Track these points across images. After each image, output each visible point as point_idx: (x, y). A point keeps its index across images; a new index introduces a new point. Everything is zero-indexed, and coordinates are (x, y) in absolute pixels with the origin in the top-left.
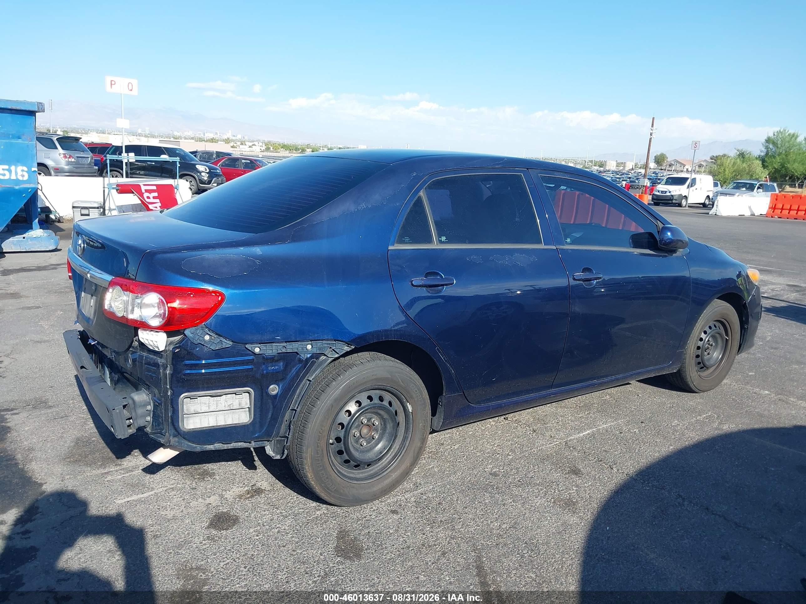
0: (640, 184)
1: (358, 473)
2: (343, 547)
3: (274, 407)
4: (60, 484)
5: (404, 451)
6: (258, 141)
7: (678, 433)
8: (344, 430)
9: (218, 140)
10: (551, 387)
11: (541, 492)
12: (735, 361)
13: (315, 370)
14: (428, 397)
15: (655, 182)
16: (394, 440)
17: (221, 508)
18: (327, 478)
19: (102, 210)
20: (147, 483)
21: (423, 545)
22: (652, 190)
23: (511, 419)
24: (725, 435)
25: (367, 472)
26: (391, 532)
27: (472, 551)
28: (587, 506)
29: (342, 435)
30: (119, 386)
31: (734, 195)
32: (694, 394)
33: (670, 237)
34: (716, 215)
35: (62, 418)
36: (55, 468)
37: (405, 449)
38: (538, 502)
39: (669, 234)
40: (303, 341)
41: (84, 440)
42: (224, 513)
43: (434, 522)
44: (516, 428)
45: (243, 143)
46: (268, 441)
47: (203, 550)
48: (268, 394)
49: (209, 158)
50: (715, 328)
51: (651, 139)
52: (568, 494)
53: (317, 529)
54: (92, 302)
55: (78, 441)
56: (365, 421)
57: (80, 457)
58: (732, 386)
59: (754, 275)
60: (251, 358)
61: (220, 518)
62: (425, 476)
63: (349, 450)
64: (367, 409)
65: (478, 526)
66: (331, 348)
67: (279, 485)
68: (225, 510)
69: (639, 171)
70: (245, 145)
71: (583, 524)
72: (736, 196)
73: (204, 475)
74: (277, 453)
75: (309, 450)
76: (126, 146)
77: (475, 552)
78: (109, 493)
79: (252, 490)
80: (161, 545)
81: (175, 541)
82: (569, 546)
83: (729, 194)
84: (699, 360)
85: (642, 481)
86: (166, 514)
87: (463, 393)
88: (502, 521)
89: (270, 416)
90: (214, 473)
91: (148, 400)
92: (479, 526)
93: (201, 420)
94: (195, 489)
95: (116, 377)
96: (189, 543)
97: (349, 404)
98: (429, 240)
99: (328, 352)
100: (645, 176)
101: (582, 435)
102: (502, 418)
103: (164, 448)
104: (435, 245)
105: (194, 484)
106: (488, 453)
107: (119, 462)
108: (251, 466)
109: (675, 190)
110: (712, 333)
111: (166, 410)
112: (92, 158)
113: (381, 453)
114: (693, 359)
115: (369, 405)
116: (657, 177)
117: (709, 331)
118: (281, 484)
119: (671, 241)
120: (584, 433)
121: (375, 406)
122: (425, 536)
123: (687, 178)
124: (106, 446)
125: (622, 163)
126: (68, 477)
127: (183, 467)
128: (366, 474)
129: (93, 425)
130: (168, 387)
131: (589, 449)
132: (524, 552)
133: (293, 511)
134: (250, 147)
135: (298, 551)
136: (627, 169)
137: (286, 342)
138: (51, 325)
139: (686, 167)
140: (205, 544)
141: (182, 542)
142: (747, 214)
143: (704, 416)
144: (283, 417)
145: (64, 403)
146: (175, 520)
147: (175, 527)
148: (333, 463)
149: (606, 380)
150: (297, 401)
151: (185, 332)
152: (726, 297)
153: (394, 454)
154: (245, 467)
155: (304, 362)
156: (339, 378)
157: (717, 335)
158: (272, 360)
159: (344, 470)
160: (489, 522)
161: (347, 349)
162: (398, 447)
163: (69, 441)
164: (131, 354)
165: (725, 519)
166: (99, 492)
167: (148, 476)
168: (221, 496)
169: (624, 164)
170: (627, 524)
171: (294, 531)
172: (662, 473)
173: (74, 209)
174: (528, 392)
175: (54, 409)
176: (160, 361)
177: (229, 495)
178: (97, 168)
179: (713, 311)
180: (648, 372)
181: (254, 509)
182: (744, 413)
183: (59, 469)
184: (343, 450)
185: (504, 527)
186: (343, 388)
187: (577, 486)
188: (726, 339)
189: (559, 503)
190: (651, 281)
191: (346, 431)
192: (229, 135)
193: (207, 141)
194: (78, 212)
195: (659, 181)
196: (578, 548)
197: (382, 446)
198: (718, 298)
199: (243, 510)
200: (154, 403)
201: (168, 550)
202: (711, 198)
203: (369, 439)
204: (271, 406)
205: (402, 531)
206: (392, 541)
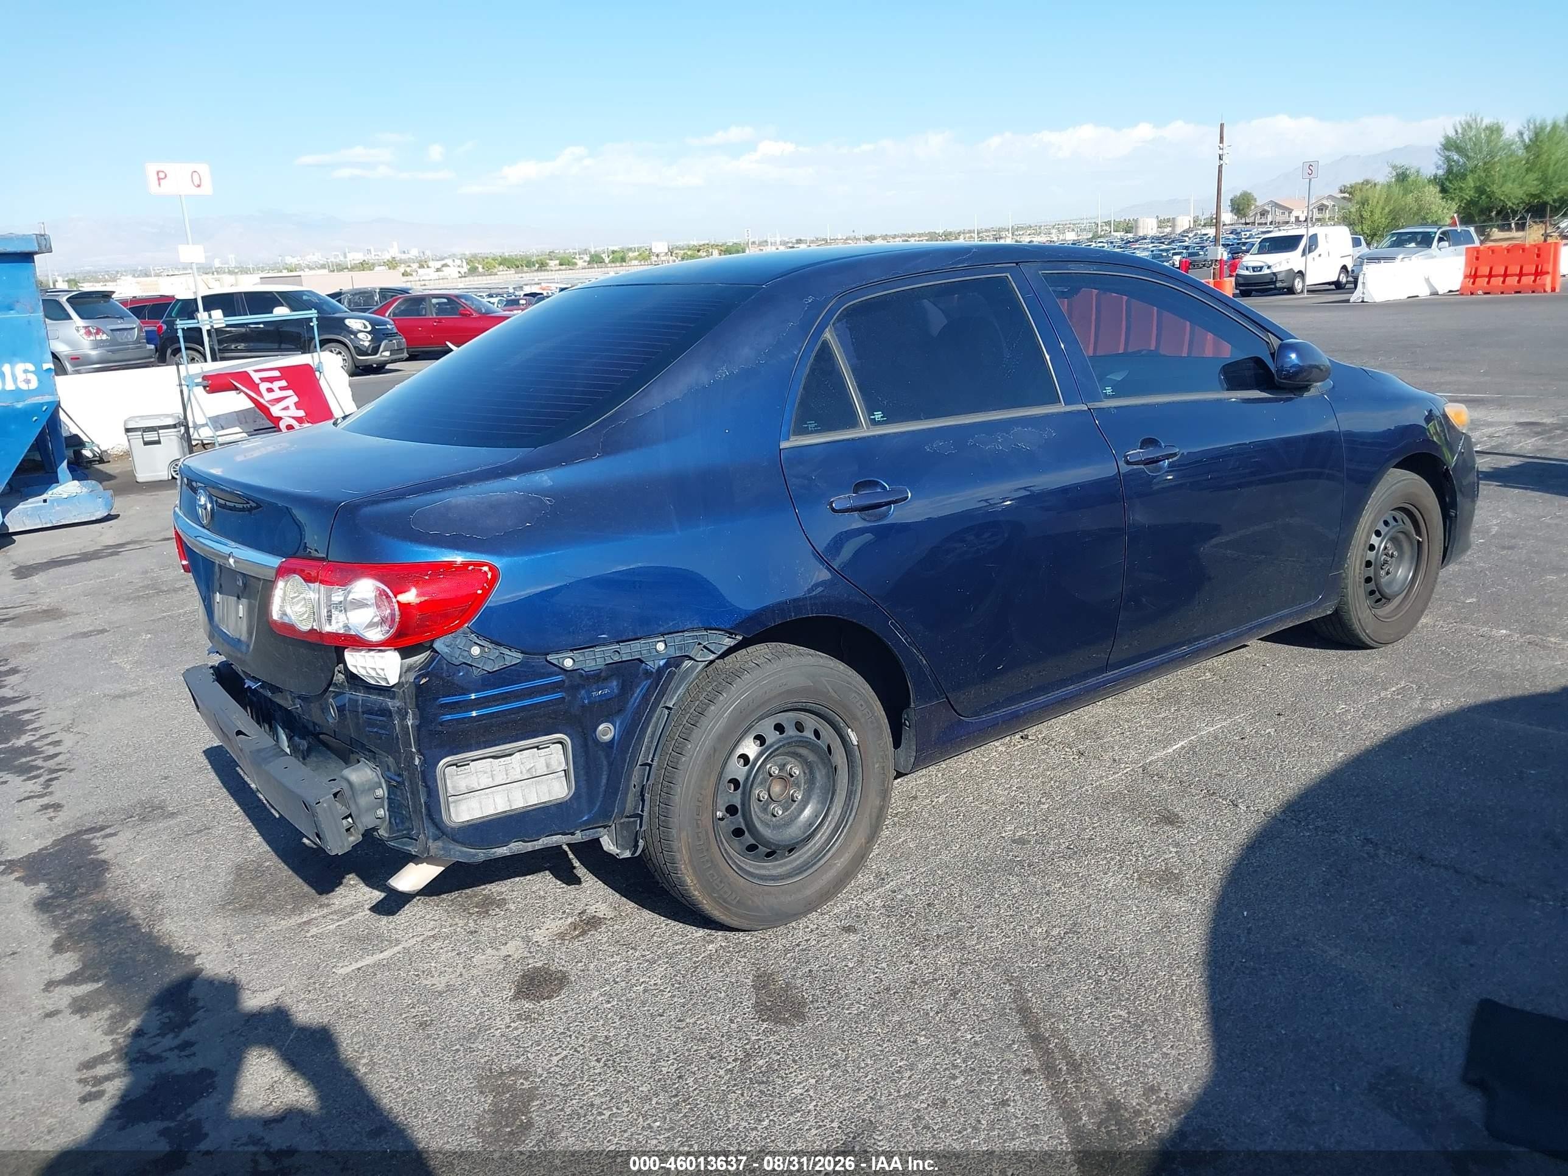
0: (1209, 258)
1: (775, 867)
2: (768, 1004)
3: (610, 764)
4: (226, 952)
5: (851, 818)
6: (453, 256)
7: (1349, 727)
8: (739, 791)
9: (373, 265)
10: (1107, 667)
11: (1113, 863)
12: (1439, 580)
13: (677, 688)
14: (883, 713)
15: (1237, 250)
16: (832, 799)
17: (531, 961)
18: (721, 882)
19: (183, 429)
20: (385, 932)
21: (914, 982)
22: (1233, 267)
23: (1034, 737)
24: (1437, 719)
25: (791, 862)
26: (851, 965)
27: (1004, 983)
28: (1201, 877)
29: (737, 801)
30: (313, 759)
31: (1394, 258)
32: (1368, 651)
33: (1296, 362)
34: (1363, 302)
35: (199, 832)
36: (209, 925)
37: (853, 814)
38: (1111, 881)
39: (1293, 356)
40: (648, 636)
41: (251, 868)
42: (539, 968)
43: (925, 939)
44: (1046, 752)
45: (424, 264)
46: (605, 827)
47: (516, 1039)
48: (596, 741)
49: (366, 303)
50: (1395, 524)
51: (1220, 167)
52: (1163, 861)
53: (714, 978)
54: (242, 610)
55: (239, 870)
56: (775, 771)
57: (251, 900)
58: (1437, 629)
59: (1458, 414)
60: (559, 678)
61: (533, 979)
62: (893, 859)
63: (754, 826)
64: (777, 749)
65: (1007, 936)
66: (699, 644)
67: (630, 906)
68: (539, 964)
69: (1204, 232)
70: (428, 267)
71: (1198, 911)
72: (1398, 261)
73: (486, 906)
74: (624, 848)
75: (683, 835)
76: (203, 298)
77: (1011, 984)
78: (320, 959)
79: (581, 921)
80: (437, 1039)
81: (461, 1029)
82: (1180, 953)
83: (1385, 258)
84: (1372, 586)
85: (1294, 822)
86: (433, 982)
87: (947, 698)
88: (1049, 922)
89: (604, 781)
90: (504, 899)
91: (376, 779)
92: (1009, 937)
93: (480, 803)
94: (476, 932)
95: (304, 744)
96: (486, 1030)
97: (743, 743)
98: (851, 421)
99: (696, 652)
100: (1216, 240)
101: (1170, 750)
102: (1018, 736)
103: (417, 864)
104: (864, 431)
105: (472, 924)
106: (1003, 803)
107: (324, 899)
108: (571, 879)
109: (1280, 263)
110: (1390, 533)
111: (415, 793)
112: (140, 330)
113: (811, 825)
114: (1360, 587)
115: (780, 741)
116: (1240, 239)
117: (1384, 530)
118: (632, 904)
119: (1300, 370)
120: (1175, 747)
121: (790, 740)
122: (913, 967)
123: (1301, 237)
124: (294, 875)
125: (1168, 220)
126: (238, 937)
127: (444, 896)
128: (788, 867)
129: (259, 839)
130: (414, 750)
131: (1188, 774)
132: (1100, 974)
133: (665, 949)
134: (438, 270)
135: (688, 1020)
136: (1179, 230)
137: (618, 642)
138: (136, 662)
139: (1295, 214)
140: (516, 1029)
141: (474, 1028)
142: (1424, 292)
143: (1394, 689)
144: (629, 779)
145: (197, 805)
146: (452, 992)
147: (455, 1004)
148: (727, 853)
149: (1203, 643)
150: (650, 748)
151: (435, 646)
152: (1409, 463)
153: (833, 825)
154: (559, 882)
155: (654, 676)
156: (721, 698)
157: (1401, 536)
158: (596, 678)
159: (750, 864)
160: (1026, 927)
161: (729, 642)
162: (839, 812)
163: (222, 874)
164: (333, 698)
165: (1456, 871)
166: (301, 959)
167: (384, 920)
168: (527, 940)
169: (1172, 222)
170: (1279, 901)
171: (673, 985)
172: (1331, 803)
173: (129, 434)
174: (1063, 683)
175: (180, 818)
176: (392, 704)
177: (540, 936)
178: (152, 347)
179: (1389, 492)
180: (1280, 619)
181: (592, 955)
182: (1467, 675)
183: (218, 925)
184: (744, 827)
185: (1055, 932)
186: (729, 714)
187: (1177, 845)
188: (1418, 541)
189: (1148, 880)
190: (1267, 448)
191: (743, 793)
192: (393, 252)
193: (352, 269)
194: (137, 438)
195: (1244, 248)
196: (1197, 954)
197: (812, 813)
198: (1398, 466)
199: (572, 960)
200: (388, 783)
201: (453, 1046)
202: (1350, 269)
203: (786, 802)
204: (605, 763)
205: (869, 963)
206: (856, 982)
